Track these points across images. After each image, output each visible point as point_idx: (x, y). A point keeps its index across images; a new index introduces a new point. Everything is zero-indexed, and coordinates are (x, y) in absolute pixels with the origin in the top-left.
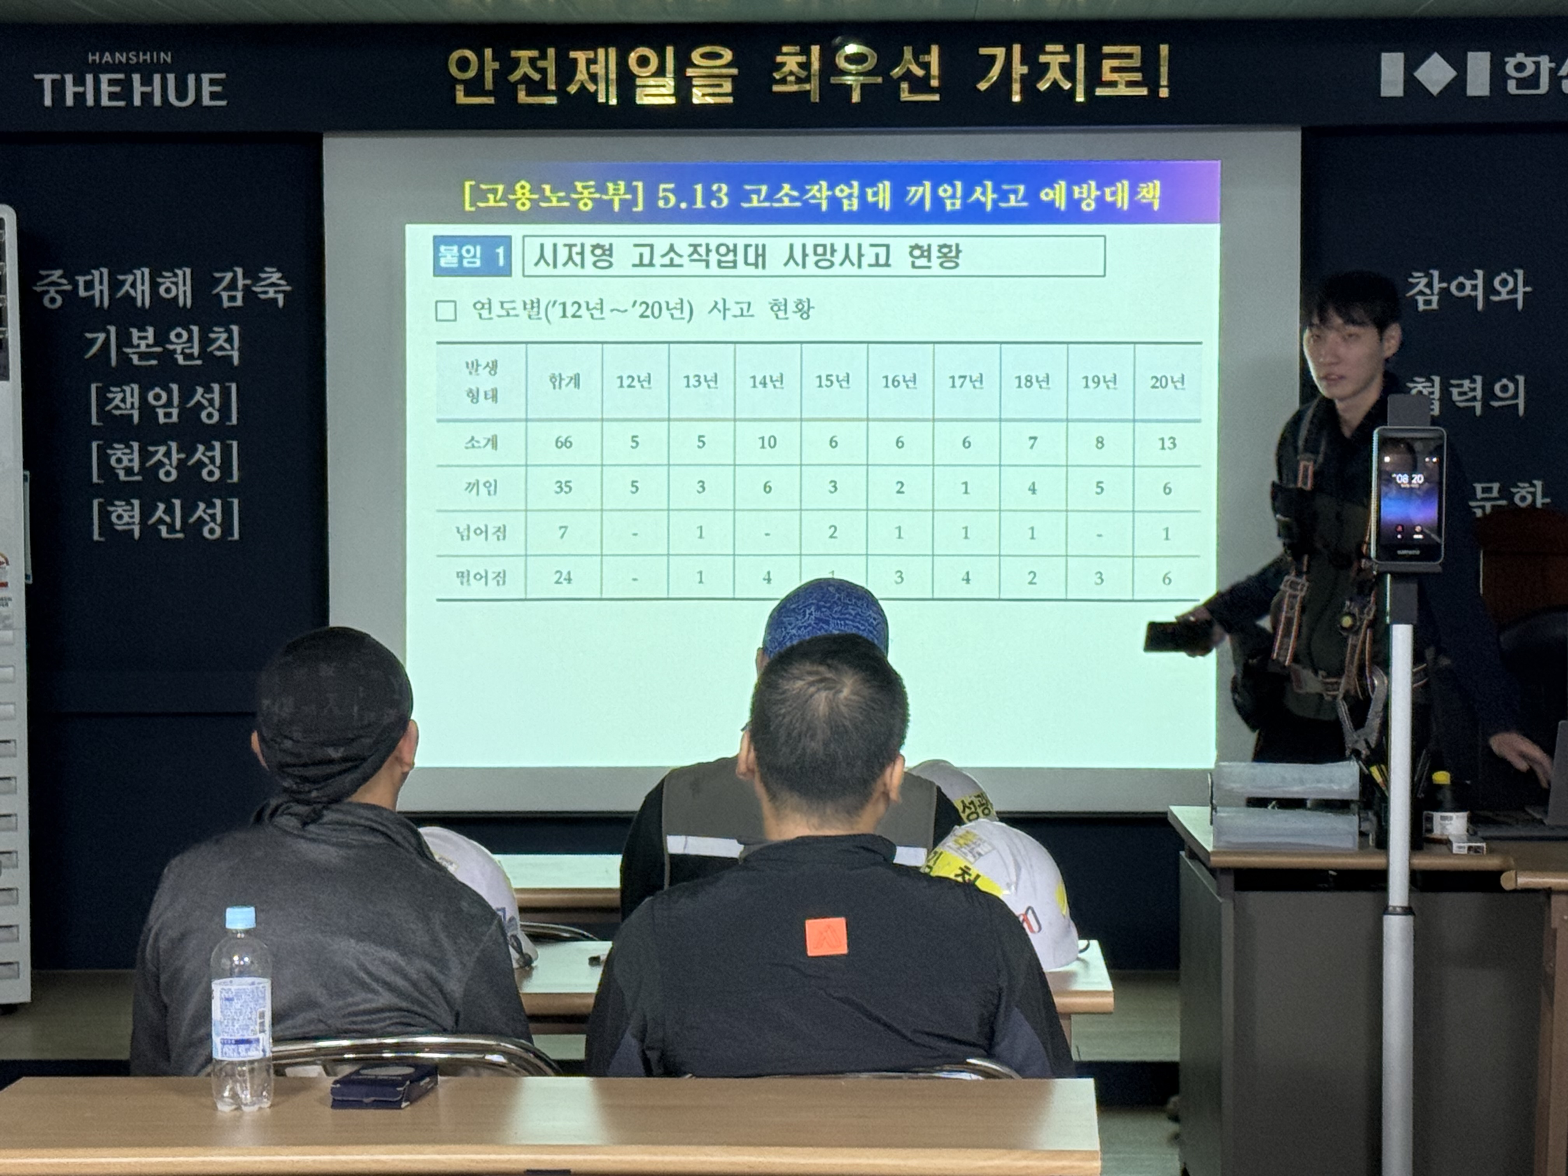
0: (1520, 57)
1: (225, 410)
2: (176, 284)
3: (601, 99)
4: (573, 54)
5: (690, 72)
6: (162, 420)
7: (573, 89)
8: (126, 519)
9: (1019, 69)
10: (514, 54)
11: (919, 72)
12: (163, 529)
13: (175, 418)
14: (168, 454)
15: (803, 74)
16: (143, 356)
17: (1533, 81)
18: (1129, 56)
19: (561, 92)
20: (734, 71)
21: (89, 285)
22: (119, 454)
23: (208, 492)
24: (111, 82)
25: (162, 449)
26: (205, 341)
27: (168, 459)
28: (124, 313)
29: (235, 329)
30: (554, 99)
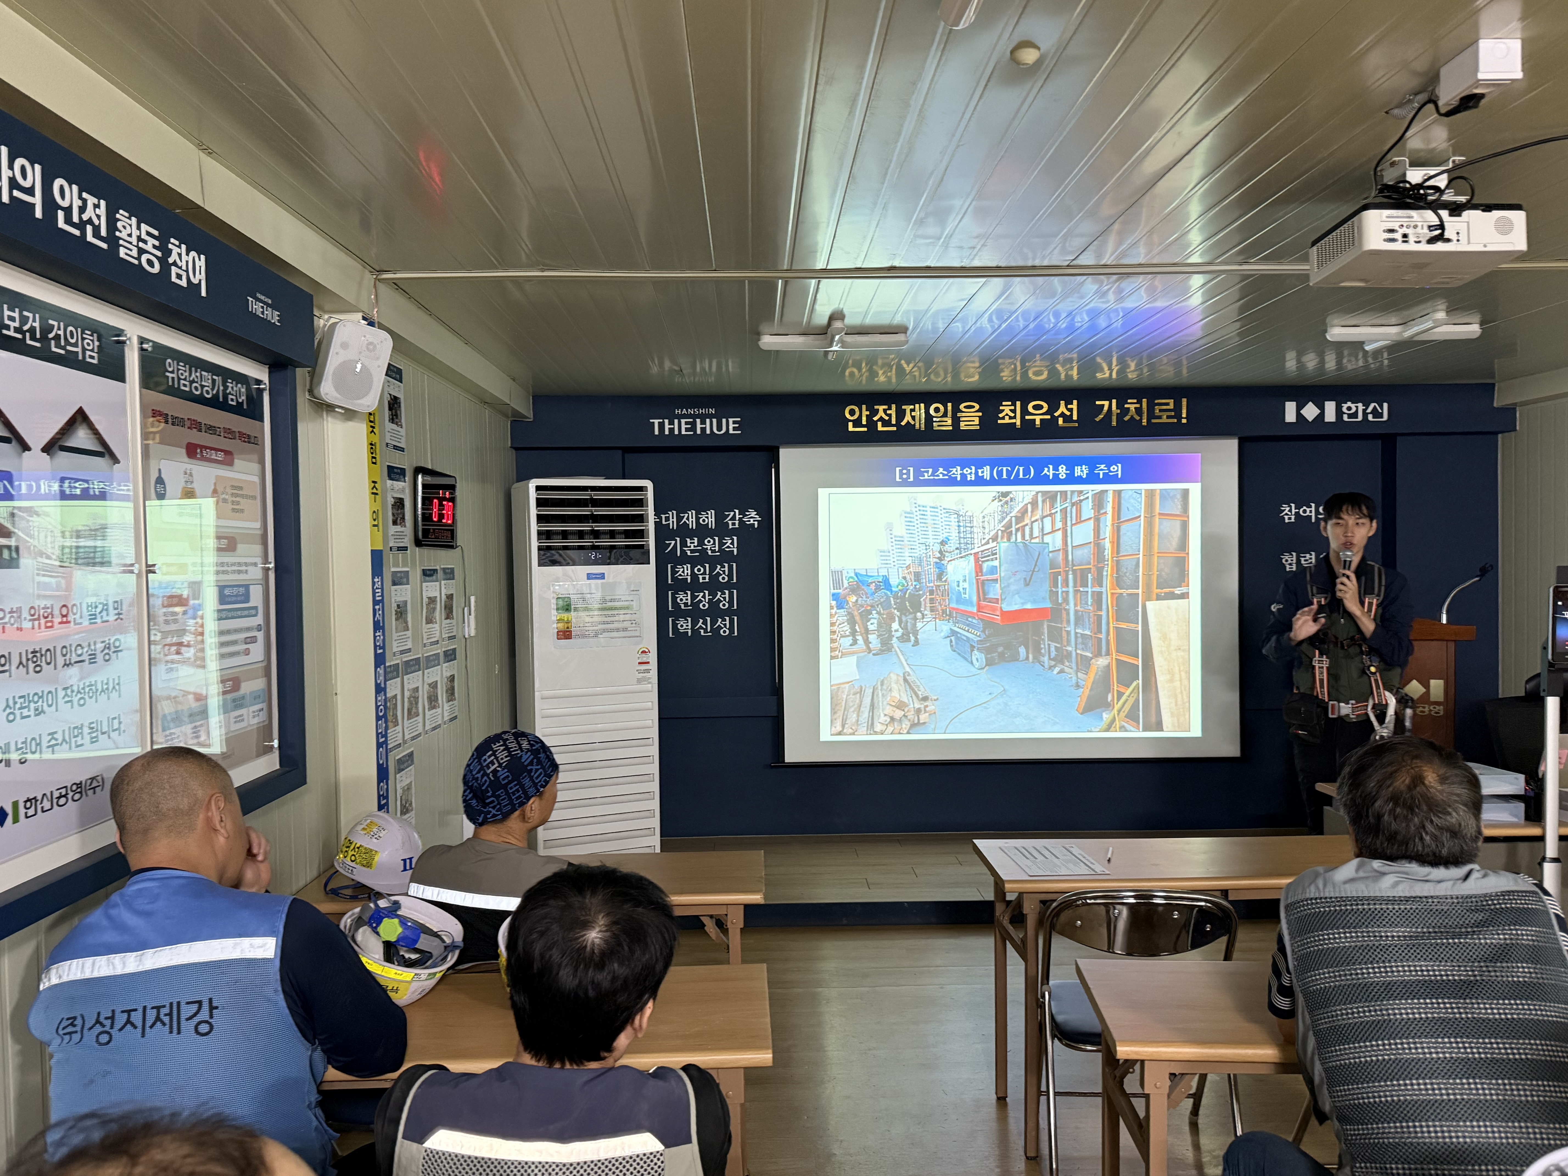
0: (1349, 404)
1: (730, 576)
2: (707, 517)
3: (917, 426)
4: (903, 407)
5: (959, 415)
6: (701, 581)
8: (685, 627)
9: (1115, 411)
10: (876, 407)
11: (1067, 413)
12: (702, 631)
13: (707, 580)
14: (704, 597)
15: (1012, 415)
16: (692, 551)
17: (1354, 415)
18: (1167, 404)
19: (898, 424)
20: (980, 414)
21: (667, 519)
22: (681, 597)
23: (722, 614)
24: (686, 423)
25: (702, 594)
26: (721, 544)
27: (704, 599)
28: (684, 532)
29: (735, 538)
30: (895, 429)
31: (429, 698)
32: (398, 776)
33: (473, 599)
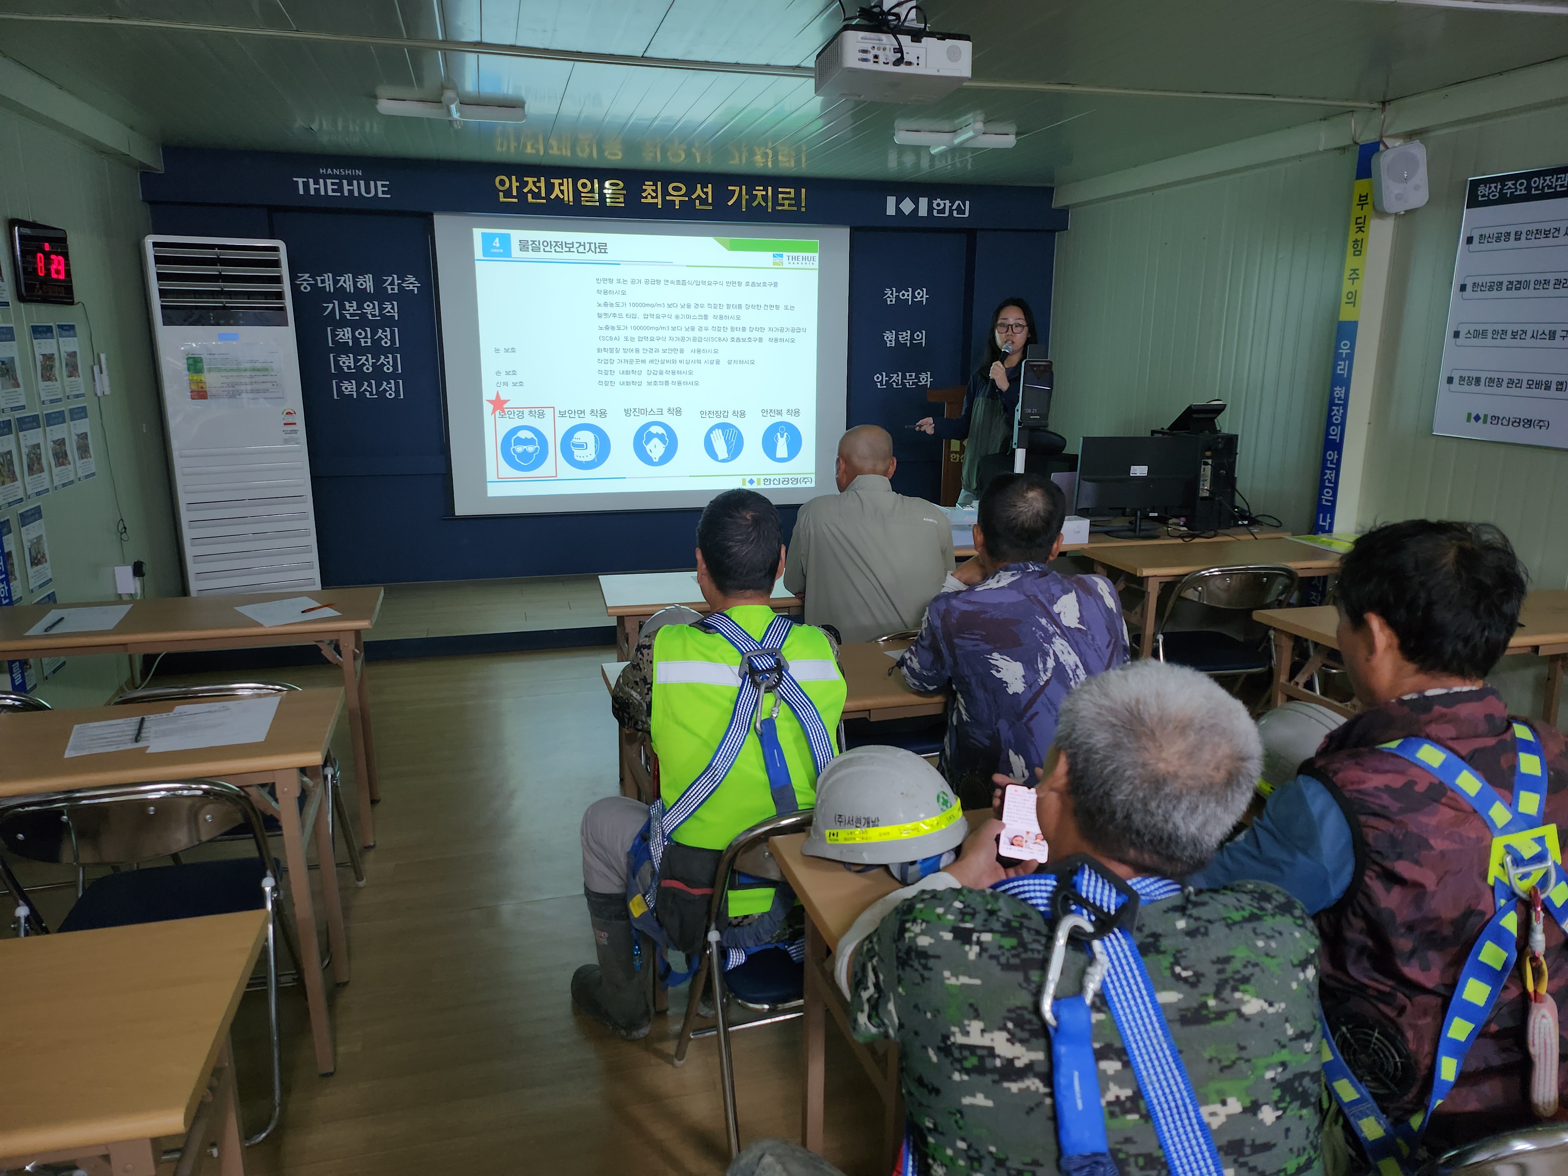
0: (939, 200)
1: (393, 340)
2: (365, 282)
3: (566, 200)
4: (552, 181)
5: (605, 191)
6: (363, 344)
7: (553, 197)
8: (349, 389)
9: (745, 197)
10: (525, 179)
11: (704, 196)
12: (367, 393)
13: (369, 344)
15: (654, 195)
16: (351, 315)
17: (942, 211)
18: (789, 193)
19: (547, 197)
20: (625, 192)
21: (323, 281)
22: (344, 360)
23: (388, 377)
24: (333, 184)
25: (365, 358)
26: (381, 309)
27: (368, 363)
28: (341, 295)
29: (395, 303)
30: (544, 201)
31: (56, 455)
32: (23, 529)
33: (103, 357)
